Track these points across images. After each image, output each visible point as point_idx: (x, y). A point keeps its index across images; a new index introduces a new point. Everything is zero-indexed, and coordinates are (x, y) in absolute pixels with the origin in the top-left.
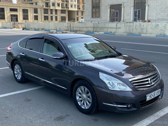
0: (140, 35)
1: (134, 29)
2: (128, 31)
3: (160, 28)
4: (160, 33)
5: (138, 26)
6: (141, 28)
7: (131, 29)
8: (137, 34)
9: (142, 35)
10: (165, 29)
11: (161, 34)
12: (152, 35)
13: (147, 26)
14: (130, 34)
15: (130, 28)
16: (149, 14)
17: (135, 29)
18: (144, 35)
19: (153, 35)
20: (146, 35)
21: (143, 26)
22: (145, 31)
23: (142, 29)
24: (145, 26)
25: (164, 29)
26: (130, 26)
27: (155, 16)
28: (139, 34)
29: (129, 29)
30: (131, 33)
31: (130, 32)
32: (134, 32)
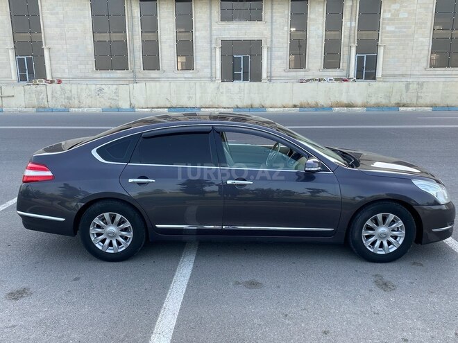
0: (66, 110)
1: (50, 99)
2: (35, 102)
3: (106, 95)
4: (107, 104)
5: (59, 93)
6: (66, 95)
7: (43, 98)
8: (59, 107)
9: (72, 110)
10: (118, 96)
11: (111, 107)
12: (93, 110)
13: (79, 91)
14: (41, 109)
15: (39, 95)
16: (53, 67)
17: (52, 97)
18: (77, 109)
19: (96, 110)
20: (80, 110)
21: (71, 91)
22: (76, 102)
23: (69, 98)
24: (74, 92)
25: (115, 98)
26: (39, 93)
27: (67, 70)
28: (63, 108)
29: (38, 99)
30: (45, 108)
31: (42, 105)
32: (52, 104)
